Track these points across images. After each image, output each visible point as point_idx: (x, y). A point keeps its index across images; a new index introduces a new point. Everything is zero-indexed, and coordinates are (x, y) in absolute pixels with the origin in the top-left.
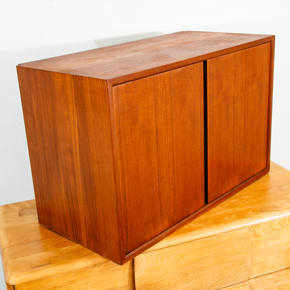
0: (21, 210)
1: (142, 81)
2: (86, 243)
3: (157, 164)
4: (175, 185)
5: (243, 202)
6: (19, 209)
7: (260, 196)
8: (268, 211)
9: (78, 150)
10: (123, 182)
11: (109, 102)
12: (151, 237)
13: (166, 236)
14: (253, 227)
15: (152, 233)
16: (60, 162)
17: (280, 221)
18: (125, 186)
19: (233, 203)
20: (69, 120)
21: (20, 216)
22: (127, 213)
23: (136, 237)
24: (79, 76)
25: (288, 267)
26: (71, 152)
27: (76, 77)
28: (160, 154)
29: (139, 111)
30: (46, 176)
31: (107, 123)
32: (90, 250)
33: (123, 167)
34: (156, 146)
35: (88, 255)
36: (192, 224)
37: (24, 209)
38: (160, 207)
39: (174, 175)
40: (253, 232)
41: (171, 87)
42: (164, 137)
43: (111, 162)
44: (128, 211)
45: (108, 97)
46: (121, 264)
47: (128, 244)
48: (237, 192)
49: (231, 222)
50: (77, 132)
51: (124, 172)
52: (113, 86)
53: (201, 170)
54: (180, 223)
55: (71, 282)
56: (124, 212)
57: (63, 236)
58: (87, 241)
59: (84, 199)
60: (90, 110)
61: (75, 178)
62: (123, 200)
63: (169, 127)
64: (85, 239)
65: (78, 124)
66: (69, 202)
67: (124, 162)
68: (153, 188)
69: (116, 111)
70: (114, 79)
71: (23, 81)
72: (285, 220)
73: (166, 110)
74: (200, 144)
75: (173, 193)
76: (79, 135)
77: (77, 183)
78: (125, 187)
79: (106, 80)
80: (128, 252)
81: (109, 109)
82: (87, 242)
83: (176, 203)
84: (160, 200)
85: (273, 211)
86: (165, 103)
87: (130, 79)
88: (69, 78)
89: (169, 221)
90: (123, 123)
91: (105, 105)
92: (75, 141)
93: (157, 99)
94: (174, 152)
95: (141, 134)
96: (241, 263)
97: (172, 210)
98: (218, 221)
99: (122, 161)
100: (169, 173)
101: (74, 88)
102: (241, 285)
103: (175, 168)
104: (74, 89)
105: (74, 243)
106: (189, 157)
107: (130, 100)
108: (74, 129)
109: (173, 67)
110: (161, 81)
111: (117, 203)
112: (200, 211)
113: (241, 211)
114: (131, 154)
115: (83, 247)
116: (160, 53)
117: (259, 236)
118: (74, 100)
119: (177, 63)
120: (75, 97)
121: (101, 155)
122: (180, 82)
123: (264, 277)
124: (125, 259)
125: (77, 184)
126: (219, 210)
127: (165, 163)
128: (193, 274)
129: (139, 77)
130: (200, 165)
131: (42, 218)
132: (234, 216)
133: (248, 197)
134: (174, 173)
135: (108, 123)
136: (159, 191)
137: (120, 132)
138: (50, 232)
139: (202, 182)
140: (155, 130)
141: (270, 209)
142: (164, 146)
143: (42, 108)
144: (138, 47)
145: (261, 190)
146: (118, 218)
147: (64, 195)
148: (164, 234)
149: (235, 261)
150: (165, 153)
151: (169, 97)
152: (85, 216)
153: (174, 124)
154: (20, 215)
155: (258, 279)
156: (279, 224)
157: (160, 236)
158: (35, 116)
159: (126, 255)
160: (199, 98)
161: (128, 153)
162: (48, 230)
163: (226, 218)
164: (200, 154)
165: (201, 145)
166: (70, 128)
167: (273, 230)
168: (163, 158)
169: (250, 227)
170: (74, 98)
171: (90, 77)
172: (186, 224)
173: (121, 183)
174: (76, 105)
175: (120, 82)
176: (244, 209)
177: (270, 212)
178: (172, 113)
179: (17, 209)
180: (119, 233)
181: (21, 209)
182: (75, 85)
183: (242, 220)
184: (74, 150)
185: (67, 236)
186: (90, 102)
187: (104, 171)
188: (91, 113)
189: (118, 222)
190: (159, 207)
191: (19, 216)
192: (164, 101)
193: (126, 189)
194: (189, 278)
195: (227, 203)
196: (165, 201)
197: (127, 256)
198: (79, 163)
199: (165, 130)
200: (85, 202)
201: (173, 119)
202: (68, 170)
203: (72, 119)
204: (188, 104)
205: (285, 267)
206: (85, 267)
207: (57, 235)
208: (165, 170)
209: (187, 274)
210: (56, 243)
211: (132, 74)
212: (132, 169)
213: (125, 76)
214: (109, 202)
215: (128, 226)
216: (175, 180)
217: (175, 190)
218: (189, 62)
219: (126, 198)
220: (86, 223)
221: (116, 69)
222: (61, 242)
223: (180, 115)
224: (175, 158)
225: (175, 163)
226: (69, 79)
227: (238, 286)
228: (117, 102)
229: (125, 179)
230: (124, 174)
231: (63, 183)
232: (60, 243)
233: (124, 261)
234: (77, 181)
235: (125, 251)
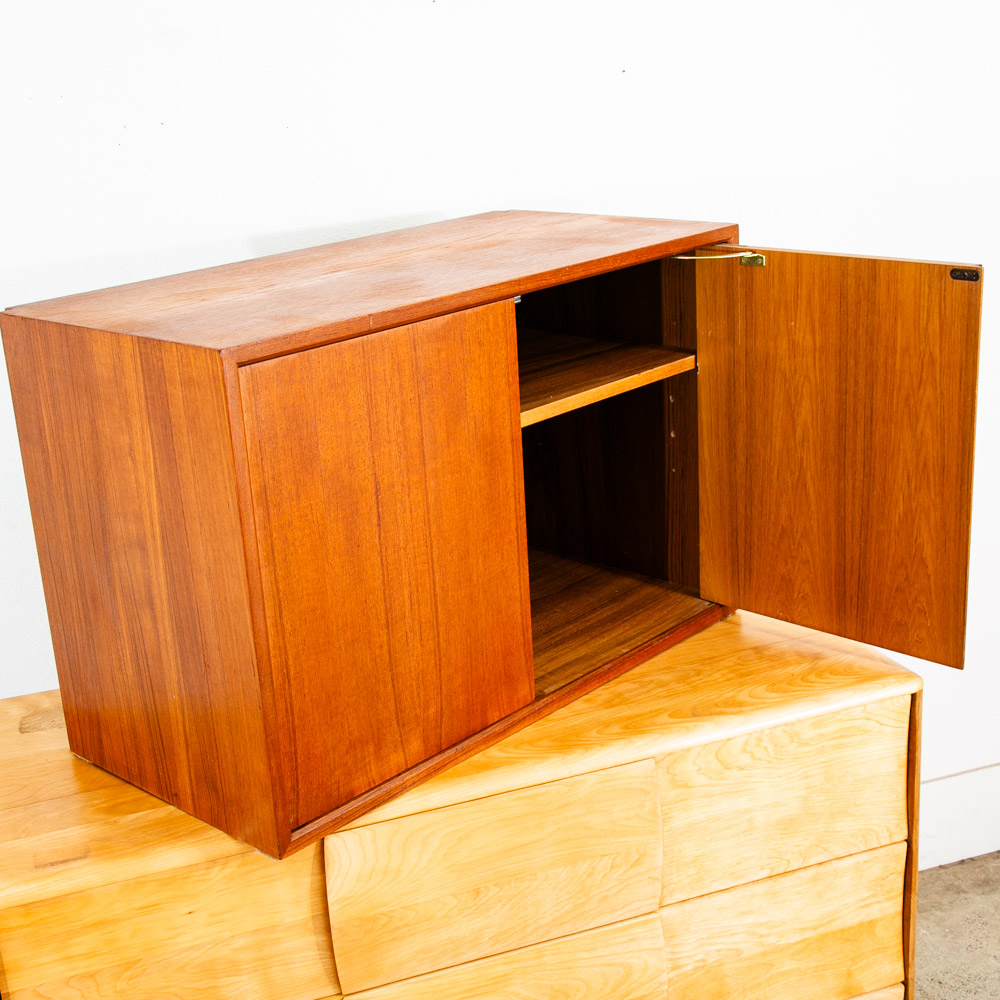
0: (26, 717)
1: (328, 352)
2: (190, 802)
3: (380, 582)
4: (439, 642)
5: (648, 692)
6: (23, 713)
7: (699, 673)
8: (711, 714)
9: (159, 542)
10: (279, 628)
11: (228, 410)
12: (369, 783)
13: (414, 784)
14: (667, 759)
15: (374, 773)
16: (116, 576)
17: (746, 743)
18: (284, 639)
19: (619, 695)
20: (133, 459)
21: (22, 733)
22: (293, 714)
23: (323, 782)
24: (154, 340)
25: (774, 874)
26: (143, 548)
27: (145, 343)
28: (390, 552)
29: (319, 435)
30: (82, 617)
31: (225, 465)
32: (200, 822)
33: (278, 588)
34: (376, 529)
35: (194, 833)
36: (494, 752)
37: (36, 714)
38: (395, 700)
39: (437, 612)
40: (668, 772)
41: (417, 367)
42: (399, 505)
43: (242, 574)
44: (296, 710)
45: (226, 397)
46: (280, 857)
47: (301, 802)
48: (638, 665)
49: (602, 745)
50: (154, 493)
51: (280, 602)
52: (241, 365)
53: (519, 599)
54: (459, 747)
55: (146, 909)
56: (284, 711)
57: (133, 785)
58: (193, 795)
59: (179, 680)
60: (184, 431)
61: (154, 619)
62: (281, 678)
63: (415, 478)
64: (189, 791)
65: (156, 469)
66: (143, 687)
67: (281, 573)
68: (370, 648)
69: (253, 434)
70: (241, 348)
71: (16, 354)
72: (760, 740)
73: (404, 431)
74: (513, 525)
75: (433, 662)
76: (160, 500)
77: (161, 632)
78: (284, 644)
79: (220, 351)
80: (300, 825)
81: (230, 426)
82: (193, 799)
83: (444, 691)
84: (393, 680)
85: (726, 713)
86: (399, 411)
87: (289, 348)
88: (130, 346)
89: (425, 741)
90: (273, 468)
91: (220, 417)
92: (151, 518)
93: (374, 401)
94: (432, 548)
95: (328, 497)
96: (637, 860)
97: (432, 710)
98: (566, 743)
99: (275, 570)
100: (419, 608)
101: (143, 371)
102: (638, 923)
103: (438, 591)
104: (143, 376)
105: (161, 802)
106: (480, 562)
107: (294, 404)
108: (147, 484)
109: (420, 315)
110: (386, 351)
111: (261, 685)
112: (520, 715)
113: (638, 716)
114: (300, 551)
115: (183, 813)
116: (400, 275)
117: (686, 786)
118: (144, 404)
119: (433, 302)
120: (146, 398)
121: (216, 552)
122: (443, 354)
123: (704, 899)
124: (290, 843)
125: (162, 638)
126: (579, 713)
127: (405, 577)
128: (497, 889)
129: (317, 341)
130: (517, 585)
131: (79, 736)
132: (616, 729)
133: (664, 677)
134: (436, 608)
135: (228, 466)
136: (390, 657)
137: (264, 489)
138: (98, 774)
139: (524, 634)
140: (371, 487)
141: (718, 710)
142: (402, 531)
143: (64, 427)
144: (351, 256)
145: (705, 659)
146: (265, 728)
147: (130, 671)
148: (407, 776)
149: (618, 853)
150: (405, 549)
151: (411, 396)
152: (184, 726)
153: (429, 468)
154: (22, 730)
155: (687, 906)
156: (744, 751)
157: (398, 782)
158: (50, 448)
159: (293, 831)
160: (506, 398)
161: (292, 548)
162: (93, 769)
163: (593, 733)
164: (516, 554)
165: (517, 530)
166: (137, 482)
167: (727, 768)
168: (400, 564)
169: (657, 760)
170: (143, 400)
171: (180, 341)
172: (476, 750)
173: (271, 631)
174: (149, 418)
175: (258, 356)
176: (649, 709)
177: (716, 717)
178: (422, 439)
179: (16, 713)
180: (270, 769)
181: (28, 714)
182: (144, 365)
183: (634, 739)
184: (150, 543)
185: (142, 785)
186: (182, 412)
187: (226, 599)
188: (185, 440)
189: (267, 737)
190: (392, 701)
191: (19, 733)
192: (396, 408)
193: (288, 648)
194: (484, 900)
195: (602, 693)
196: (411, 685)
197: (296, 836)
198: (162, 579)
199: (403, 485)
200: (182, 685)
201: (427, 456)
202: (137, 596)
203: (140, 458)
204: (472, 414)
205: (766, 873)
206: (185, 867)
207: (116, 781)
208: (406, 596)
209: (479, 889)
210: (111, 803)
211: (295, 334)
212: (305, 592)
213: (276, 339)
214: (240, 684)
215: (299, 752)
216: (438, 627)
217: (440, 655)
218: (469, 300)
219: (288, 673)
220: (187, 745)
221: (258, 320)
222: (125, 799)
223: (448, 446)
224: (436, 566)
225: (437, 579)
226: (128, 348)
227: (631, 926)
228: (253, 408)
229: (285, 619)
230: (280, 607)
231: (125, 634)
232: (122, 803)
233: (289, 848)
234: (160, 627)
235: (291, 820)
